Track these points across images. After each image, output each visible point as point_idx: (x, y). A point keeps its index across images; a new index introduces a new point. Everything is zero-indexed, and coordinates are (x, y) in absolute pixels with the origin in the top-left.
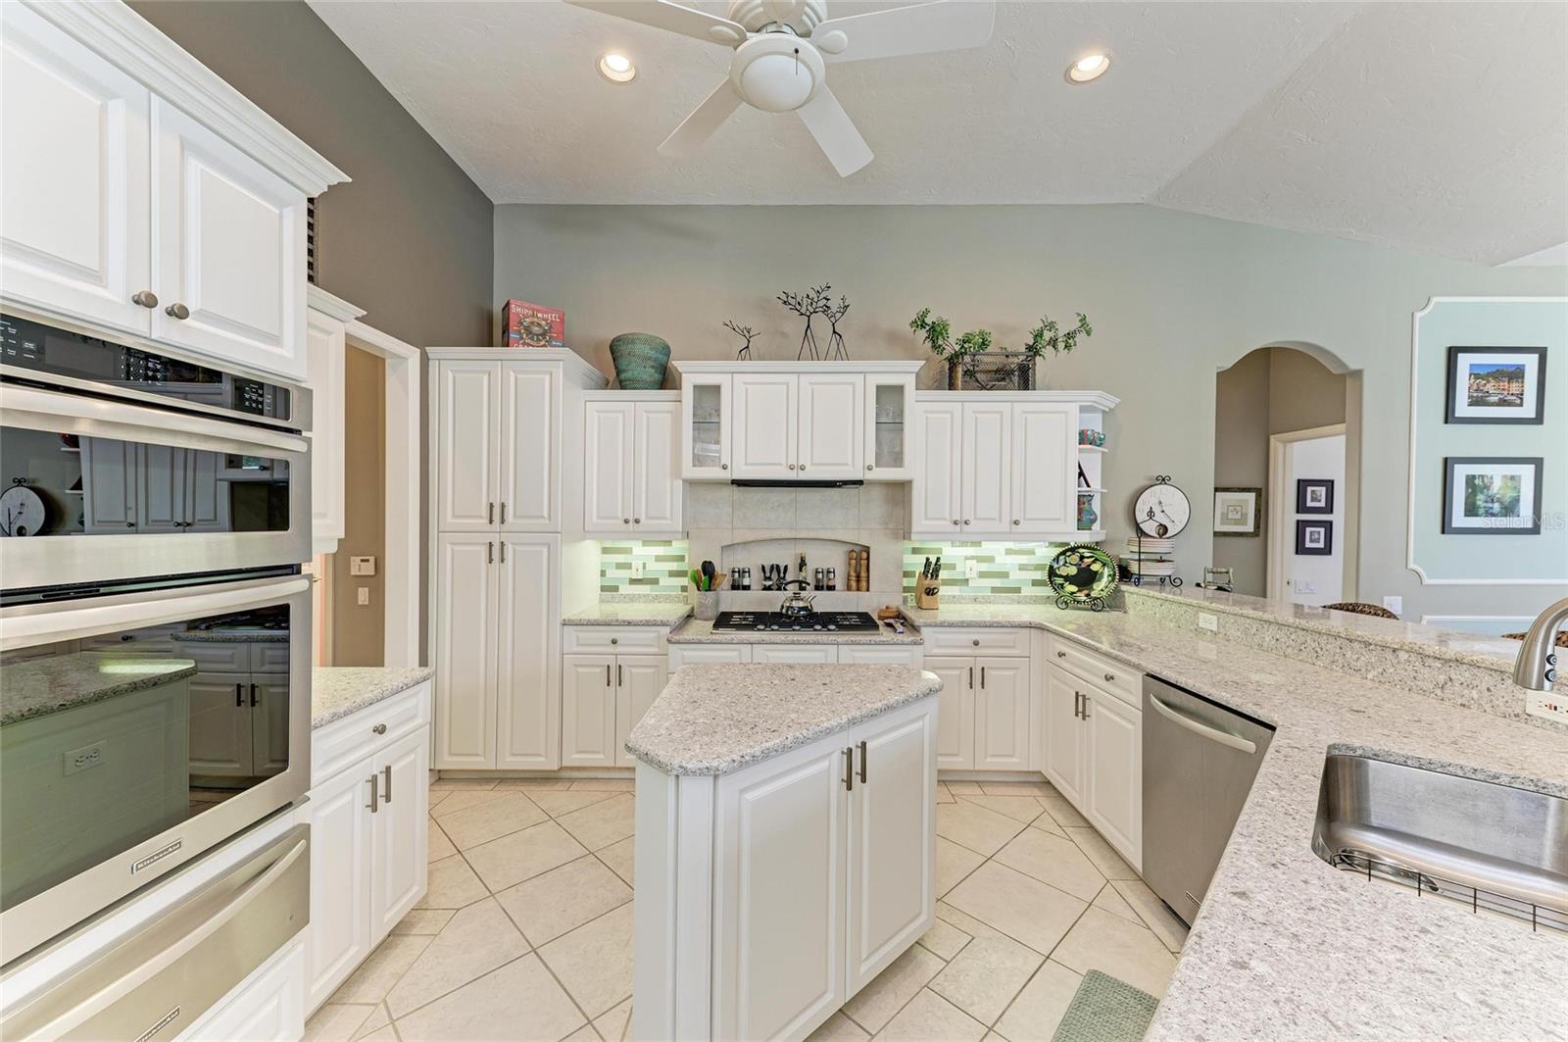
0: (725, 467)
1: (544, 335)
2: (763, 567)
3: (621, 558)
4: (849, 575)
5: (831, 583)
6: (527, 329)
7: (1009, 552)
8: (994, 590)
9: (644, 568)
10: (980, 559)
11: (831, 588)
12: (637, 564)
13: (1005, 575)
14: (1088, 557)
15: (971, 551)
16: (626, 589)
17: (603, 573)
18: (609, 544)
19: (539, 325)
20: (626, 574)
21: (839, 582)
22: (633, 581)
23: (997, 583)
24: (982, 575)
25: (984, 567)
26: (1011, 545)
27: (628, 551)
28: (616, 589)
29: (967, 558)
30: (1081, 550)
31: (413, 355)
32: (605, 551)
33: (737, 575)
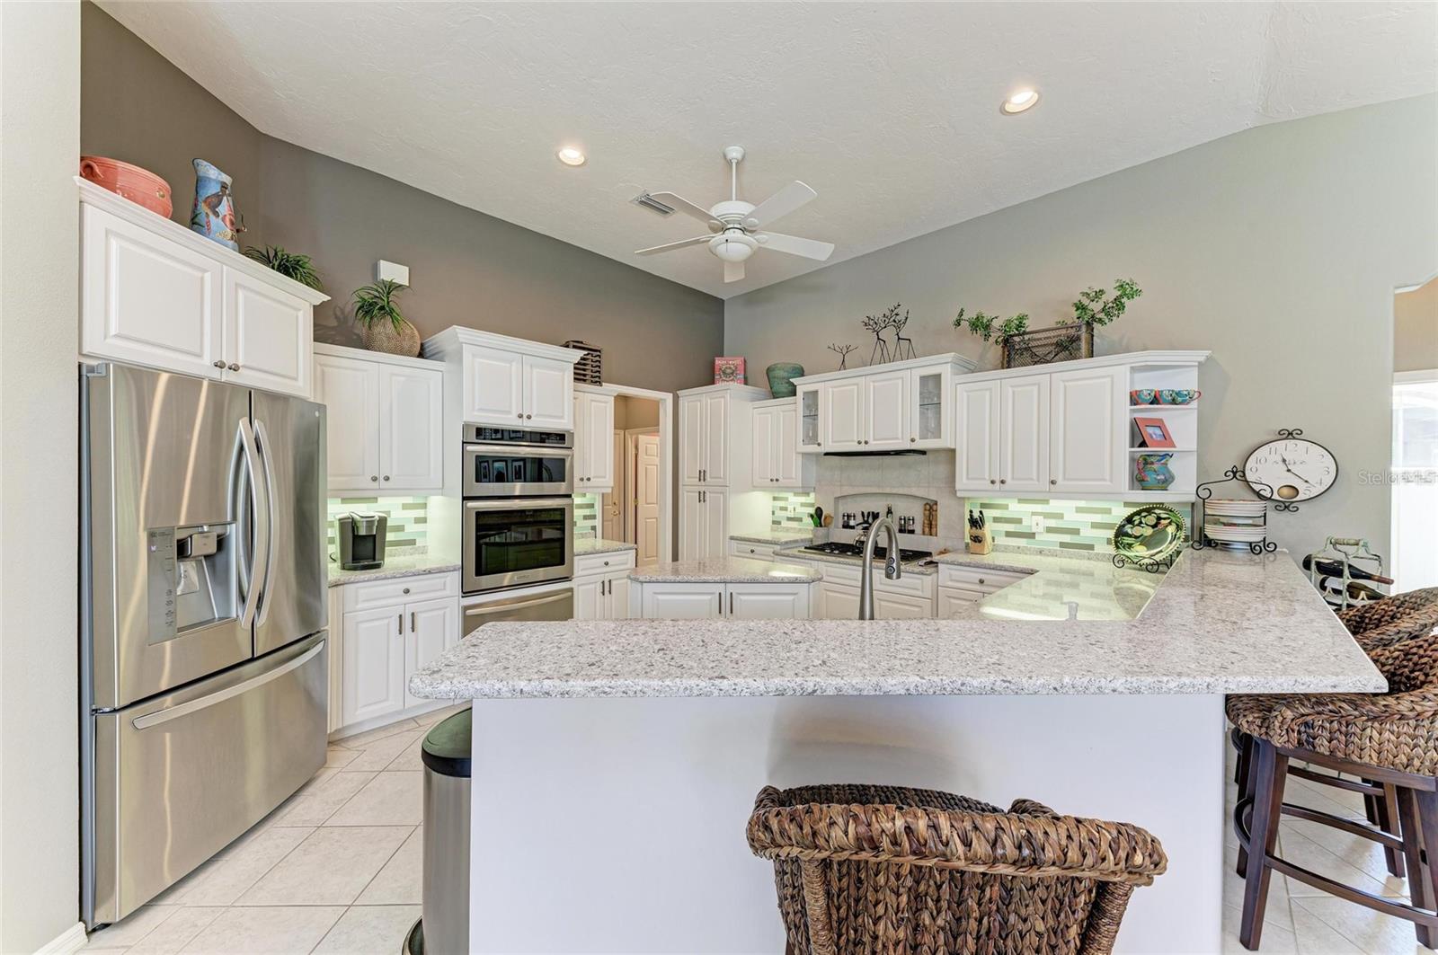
0: (819, 445)
1: (732, 374)
2: (863, 513)
3: (782, 504)
4: (924, 523)
5: (911, 528)
6: (724, 372)
7: (1079, 510)
8: (1063, 545)
9: (794, 509)
10: (1047, 516)
11: (912, 532)
12: (790, 508)
13: (1076, 532)
14: (1165, 519)
15: (1038, 508)
16: (785, 524)
17: (773, 513)
18: (776, 495)
19: (730, 368)
20: (784, 514)
21: (918, 527)
22: (789, 519)
23: (1067, 538)
24: (1050, 530)
25: (1053, 523)
26: (1082, 504)
27: (786, 499)
28: (779, 523)
29: (1033, 514)
30: (1157, 511)
31: (669, 397)
32: (775, 499)
33: (846, 518)
